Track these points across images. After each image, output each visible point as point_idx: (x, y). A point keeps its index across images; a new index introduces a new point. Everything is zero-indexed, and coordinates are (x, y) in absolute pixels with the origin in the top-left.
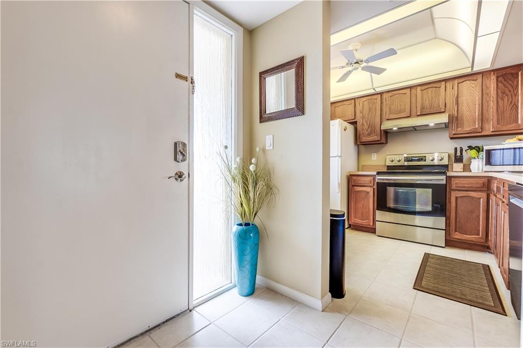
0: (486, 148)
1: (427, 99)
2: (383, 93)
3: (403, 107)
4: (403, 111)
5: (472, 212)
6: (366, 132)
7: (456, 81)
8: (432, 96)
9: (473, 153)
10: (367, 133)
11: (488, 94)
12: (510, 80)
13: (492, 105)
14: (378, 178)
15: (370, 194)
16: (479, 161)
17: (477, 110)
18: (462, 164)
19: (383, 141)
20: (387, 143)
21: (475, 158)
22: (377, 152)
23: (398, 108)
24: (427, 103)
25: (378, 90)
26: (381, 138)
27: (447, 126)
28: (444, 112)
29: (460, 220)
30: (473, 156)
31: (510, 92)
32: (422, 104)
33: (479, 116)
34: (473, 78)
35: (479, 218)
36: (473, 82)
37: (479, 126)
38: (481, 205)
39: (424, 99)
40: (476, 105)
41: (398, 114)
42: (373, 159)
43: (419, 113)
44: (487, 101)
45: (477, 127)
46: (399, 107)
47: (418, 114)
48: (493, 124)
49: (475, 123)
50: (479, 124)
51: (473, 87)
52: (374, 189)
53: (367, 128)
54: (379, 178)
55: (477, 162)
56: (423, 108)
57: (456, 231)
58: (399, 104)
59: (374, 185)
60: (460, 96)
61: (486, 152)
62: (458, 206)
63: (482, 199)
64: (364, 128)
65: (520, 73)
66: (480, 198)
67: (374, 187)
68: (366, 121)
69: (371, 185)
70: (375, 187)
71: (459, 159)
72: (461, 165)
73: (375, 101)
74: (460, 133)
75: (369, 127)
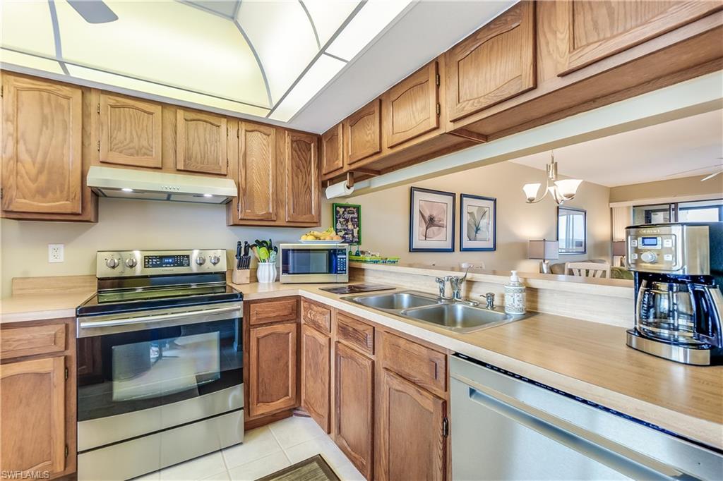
0: (282, 246)
1: (196, 142)
2: (90, 89)
3: (145, 143)
4: (144, 150)
5: (279, 359)
6: (30, 183)
7: (243, 126)
8: (205, 140)
9: (262, 252)
10: (33, 186)
11: (282, 163)
12: (304, 151)
13: (287, 180)
14: (83, 325)
15: (55, 380)
16: (269, 265)
17: (271, 183)
18: (248, 271)
19: (90, 214)
20: (97, 220)
21: (264, 261)
22: (65, 241)
23: (132, 141)
24: (196, 149)
25: (77, 74)
26: (83, 208)
27: (228, 202)
28: (225, 175)
29: (263, 379)
30: (262, 258)
31: (304, 168)
32: (187, 150)
33: (273, 194)
34: (265, 131)
35: (288, 367)
36: (265, 137)
37: (273, 210)
38: (290, 344)
39: (191, 139)
40: (269, 175)
41: (132, 155)
42: (52, 259)
43: (181, 167)
44: (281, 174)
45: (271, 211)
46: (136, 139)
47: (179, 168)
48: (289, 211)
49: (268, 204)
50: (273, 207)
51: (264, 145)
52: (66, 358)
53: (33, 171)
54: (89, 325)
55: (267, 267)
56: (188, 158)
57: (258, 402)
58: (134, 133)
59: (66, 348)
60: (248, 153)
61: (283, 253)
62: (260, 352)
63: (290, 334)
64: (23, 171)
65: (312, 145)
66: (288, 333)
67: (68, 353)
68: (28, 151)
69: (56, 349)
70: (72, 352)
71: (244, 264)
72: (247, 273)
73: (64, 102)
74: (249, 218)
75: (40, 172)
